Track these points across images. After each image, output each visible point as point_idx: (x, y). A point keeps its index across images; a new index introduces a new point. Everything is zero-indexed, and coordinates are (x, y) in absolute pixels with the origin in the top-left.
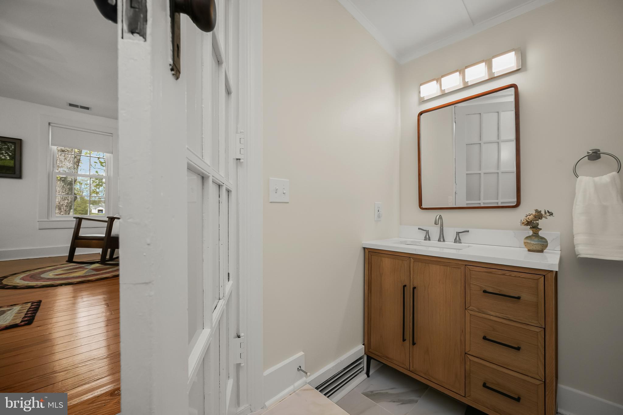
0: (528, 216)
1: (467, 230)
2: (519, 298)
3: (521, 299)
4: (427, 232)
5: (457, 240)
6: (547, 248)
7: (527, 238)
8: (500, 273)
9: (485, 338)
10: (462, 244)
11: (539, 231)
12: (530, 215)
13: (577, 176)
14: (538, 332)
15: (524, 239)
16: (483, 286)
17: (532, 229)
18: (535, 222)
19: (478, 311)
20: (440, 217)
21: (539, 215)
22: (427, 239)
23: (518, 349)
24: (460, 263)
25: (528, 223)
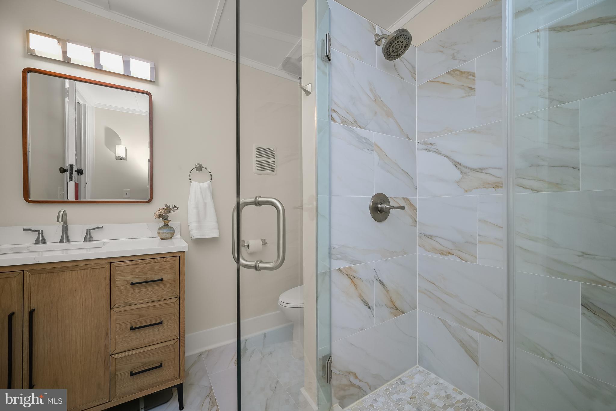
0: (161, 210)
1: (101, 226)
2: (162, 280)
3: (163, 279)
4: (41, 233)
5: (88, 237)
6: (174, 235)
7: (160, 228)
8: (146, 263)
9: (132, 329)
10: (95, 242)
11: (168, 222)
12: (162, 209)
13: (191, 181)
14: (175, 302)
15: (158, 229)
16: (130, 279)
17: (164, 221)
18: (166, 215)
19: (125, 305)
20: (65, 214)
21: (168, 210)
22: (40, 242)
23: (161, 323)
24: (104, 261)
25: (161, 216)
